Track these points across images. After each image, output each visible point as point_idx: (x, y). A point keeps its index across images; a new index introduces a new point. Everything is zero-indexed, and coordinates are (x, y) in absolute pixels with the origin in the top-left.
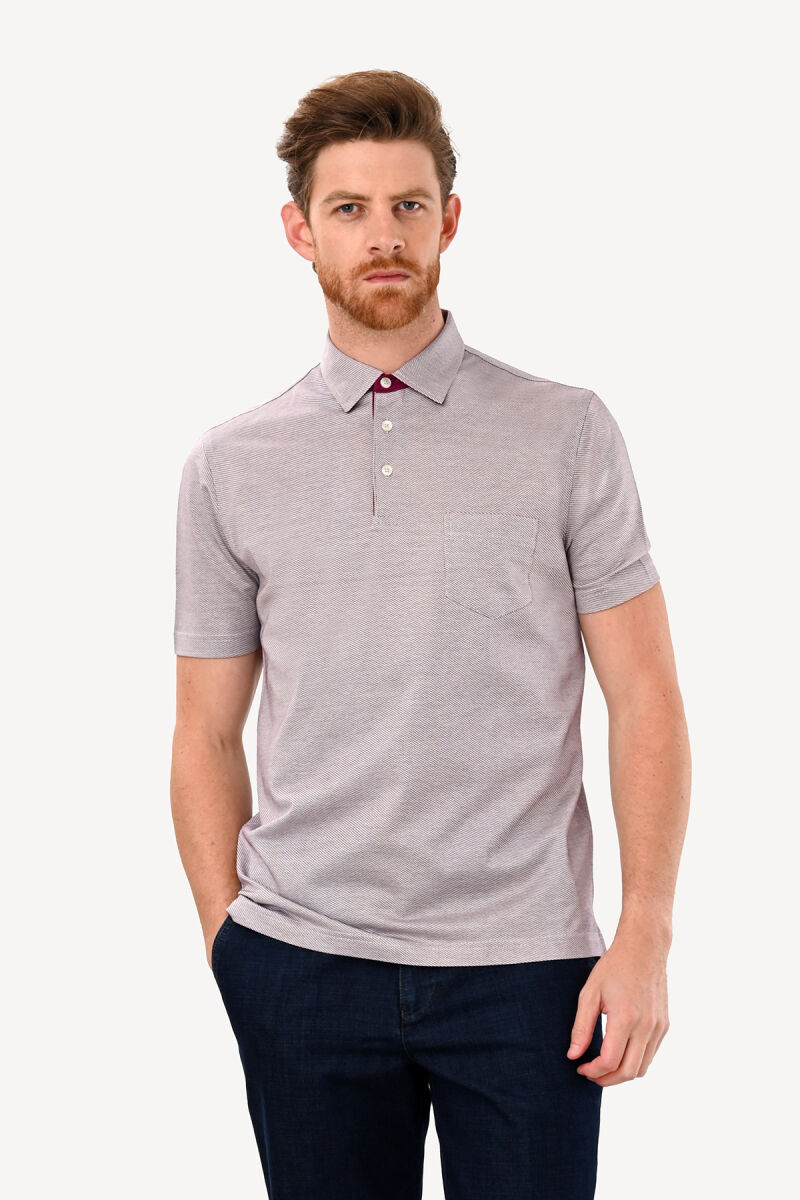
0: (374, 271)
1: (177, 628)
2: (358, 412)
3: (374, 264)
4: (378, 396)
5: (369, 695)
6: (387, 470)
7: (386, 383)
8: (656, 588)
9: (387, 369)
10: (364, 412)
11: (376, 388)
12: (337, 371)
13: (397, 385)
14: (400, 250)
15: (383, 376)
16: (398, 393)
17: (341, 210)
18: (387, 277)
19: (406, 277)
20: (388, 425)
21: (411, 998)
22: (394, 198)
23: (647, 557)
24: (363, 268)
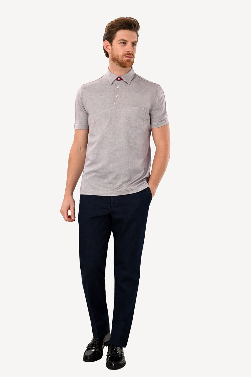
0: (128, 55)
1: (75, 124)
2: (113, 84)
3: (128, 54)
4: (117, 81)
5: (109, 140)
6: (117, 96)
7: (119, 79)
8: (167, 125)
9: (119, 76)
10: (114, 84)
11: (117, 79)
12: (110, 75)
13: (121, 79)
15: (118, 77)
16: (121, 81)
18: (130, 57)
19: (132, 58)
20: (118, 87)
21: (113, 202)
22: (132, 42)
23: (167, 118)
24: (125, 55)
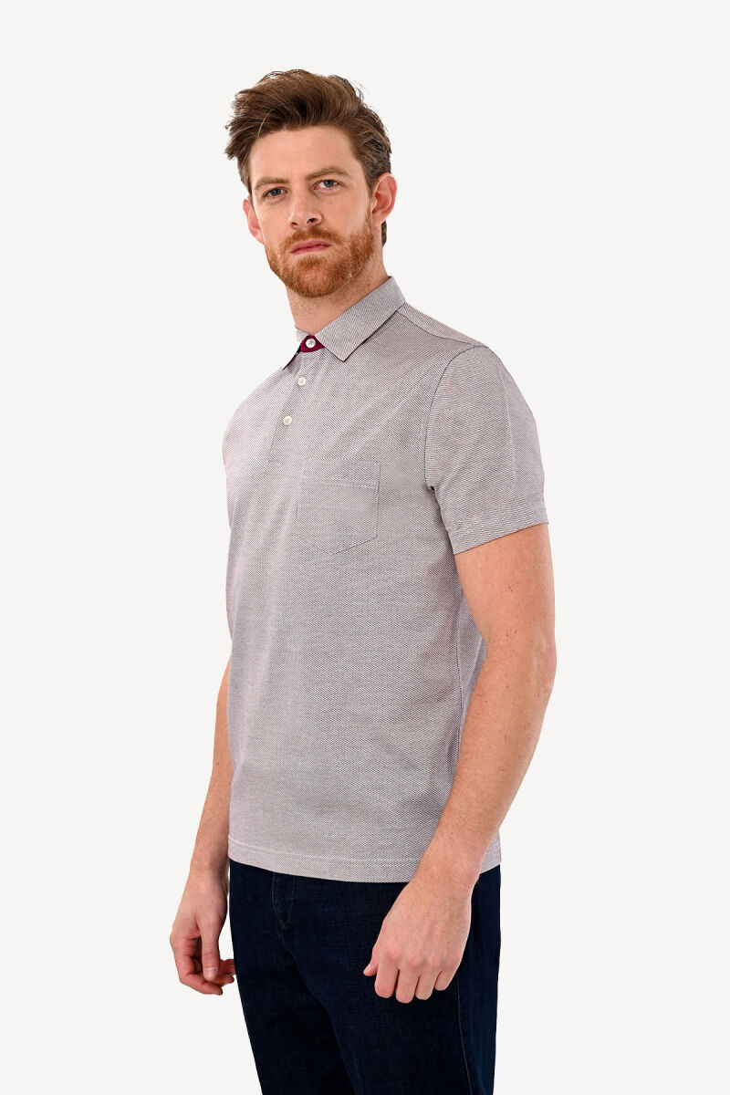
4: (305, 355)
6: (287, 420)
9: (311, 331)
11: (303, 348)
14: (317, 222)
15: (308, 337)
16: (319, 353)
17: (270, 194)
18: (308, 247)
19: (326, 246)
20: (303, 381)
